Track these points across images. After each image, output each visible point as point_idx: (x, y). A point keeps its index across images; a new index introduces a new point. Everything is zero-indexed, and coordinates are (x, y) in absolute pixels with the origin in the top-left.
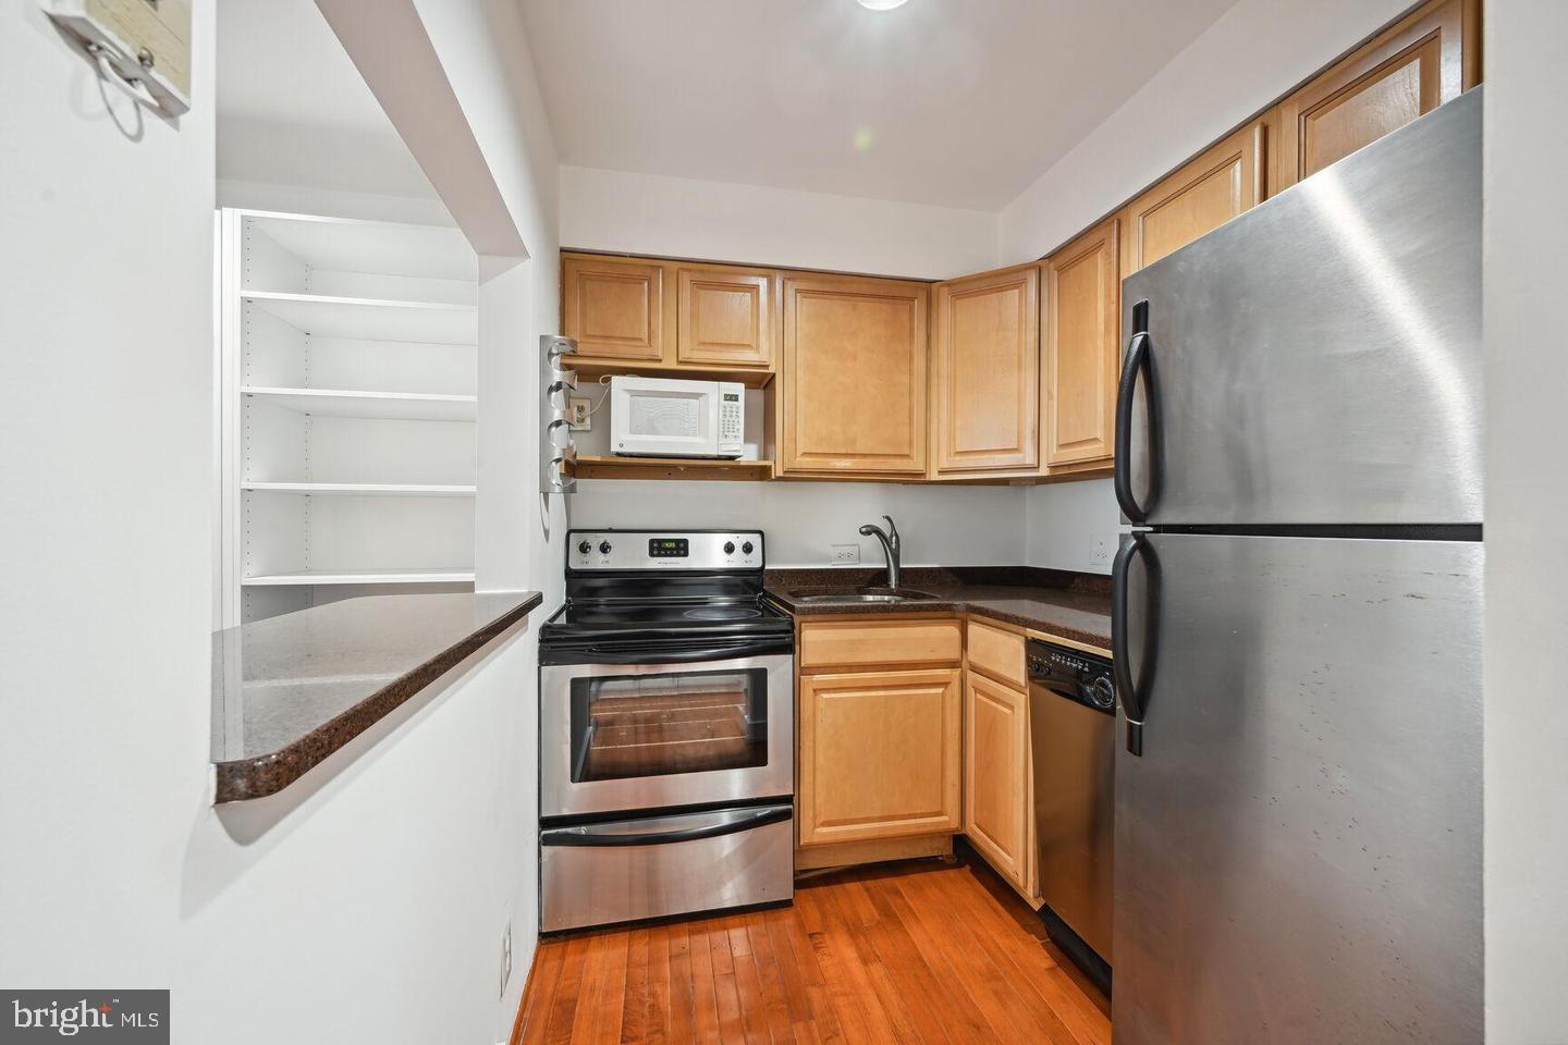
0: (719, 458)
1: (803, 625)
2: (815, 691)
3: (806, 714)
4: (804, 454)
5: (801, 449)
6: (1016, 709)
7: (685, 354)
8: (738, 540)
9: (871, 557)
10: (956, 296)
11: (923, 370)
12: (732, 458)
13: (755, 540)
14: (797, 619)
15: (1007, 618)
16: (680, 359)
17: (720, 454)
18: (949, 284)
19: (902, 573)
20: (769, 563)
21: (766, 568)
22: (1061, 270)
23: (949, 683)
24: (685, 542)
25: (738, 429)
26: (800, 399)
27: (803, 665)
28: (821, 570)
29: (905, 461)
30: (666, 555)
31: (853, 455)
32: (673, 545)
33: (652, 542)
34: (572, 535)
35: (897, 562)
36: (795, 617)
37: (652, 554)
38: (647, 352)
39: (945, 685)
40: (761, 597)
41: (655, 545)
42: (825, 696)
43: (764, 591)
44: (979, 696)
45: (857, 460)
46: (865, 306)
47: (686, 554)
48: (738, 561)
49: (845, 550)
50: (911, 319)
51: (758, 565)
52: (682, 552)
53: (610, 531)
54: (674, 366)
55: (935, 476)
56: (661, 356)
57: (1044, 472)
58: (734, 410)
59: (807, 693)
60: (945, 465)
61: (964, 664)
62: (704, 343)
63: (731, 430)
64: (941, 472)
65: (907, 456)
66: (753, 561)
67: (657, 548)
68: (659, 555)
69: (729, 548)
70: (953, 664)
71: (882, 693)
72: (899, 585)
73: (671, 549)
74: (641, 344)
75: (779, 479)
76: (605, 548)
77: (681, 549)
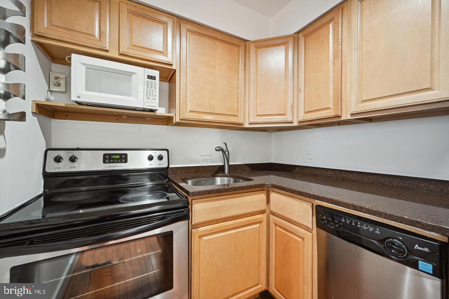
0: (144, 110)
1: (193, 201)
2: (200, 237)
3: (195, 251)
4: (191, 111)
5: (189, 108)
6: (305, 240)
7: (124, 50)
8: (155, 154)
9: (217, 161)
10: (258, 48)
11: (243, 79)
12: (152, 111)
13: (164, 154)
14: (190, 198)
15: (300, 193)
16: (121, 52)
17: (145, 107)
18: (254, 42)
19: (230, 166)
20: (172, 164)
21: (170, 166)
22: (305, 36)
23: (262, 221)
24: (126, 155)
25: (156, 95)
26: (189, 84)
27: (193, 223)
28: (195, 167)
29: (235, 118)
30: (113, 162)
31: (214, 114)
32: (118, 157)
33: (105, 155)
34: (49, 152)
35: (228, 162)
36: (189, 198)
37: (104, 162)
38: (98, 45)
39: (260, 222)
40: (167, 182)
41: (107, 157)
42: (205, 238)
43: (169, 179)
44: (278, 228)
45: (215, 116)
46: (218, 44)
47: (126, 162)
48: (155, 164)
49: (206, 158)
50: (239, 55)
51: (166, 166)
52: (123, 160)
53: (78, 149)
54: (117, 56)
55: (247, 125)
56: (108, 48)
57: (295, 124)
58: (153, 84)
59: (195, 239)
60: (252, 120)
61: (268, 211)
62: (135, 46)
63: (151, 95)
64: (250, 124)
65: (236, 116)
66: (163, 164)
67: (108, 159)
68: (110, 162)
69: (151, 158)
70: (263, 212)
71: (233, 231)
72: (228, 173)
73: (117, 159)
74: (94, 38)
75: (178, 124)
76: (73, 159)
77: (123, 159)
